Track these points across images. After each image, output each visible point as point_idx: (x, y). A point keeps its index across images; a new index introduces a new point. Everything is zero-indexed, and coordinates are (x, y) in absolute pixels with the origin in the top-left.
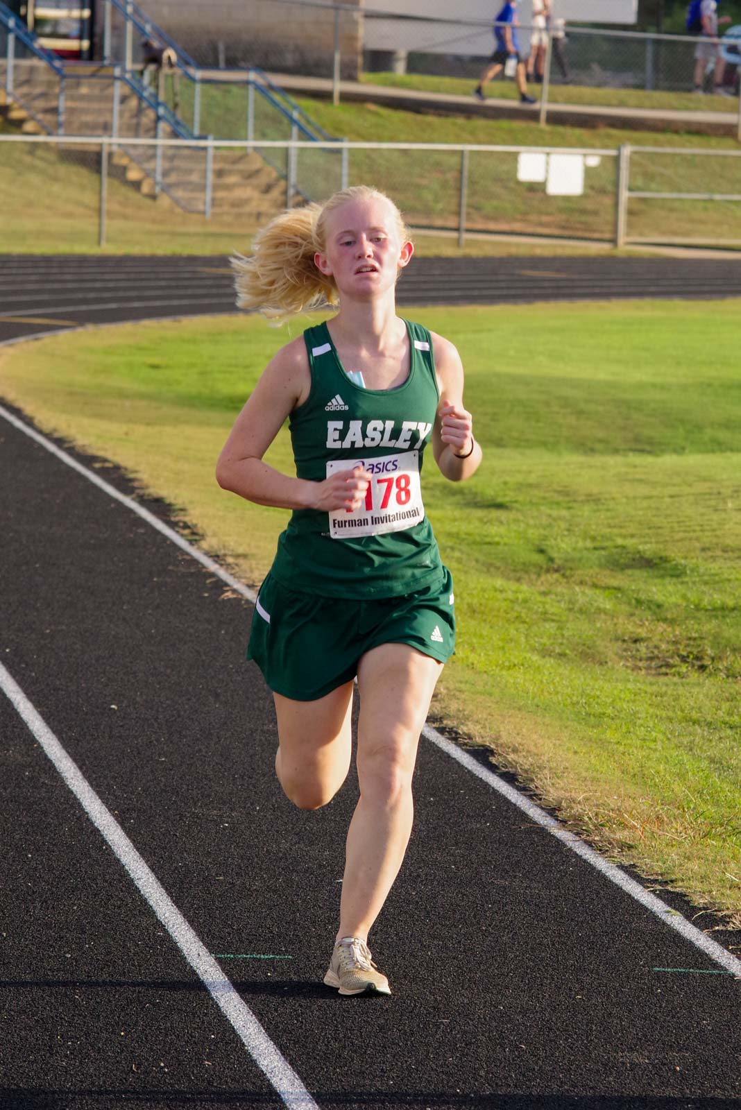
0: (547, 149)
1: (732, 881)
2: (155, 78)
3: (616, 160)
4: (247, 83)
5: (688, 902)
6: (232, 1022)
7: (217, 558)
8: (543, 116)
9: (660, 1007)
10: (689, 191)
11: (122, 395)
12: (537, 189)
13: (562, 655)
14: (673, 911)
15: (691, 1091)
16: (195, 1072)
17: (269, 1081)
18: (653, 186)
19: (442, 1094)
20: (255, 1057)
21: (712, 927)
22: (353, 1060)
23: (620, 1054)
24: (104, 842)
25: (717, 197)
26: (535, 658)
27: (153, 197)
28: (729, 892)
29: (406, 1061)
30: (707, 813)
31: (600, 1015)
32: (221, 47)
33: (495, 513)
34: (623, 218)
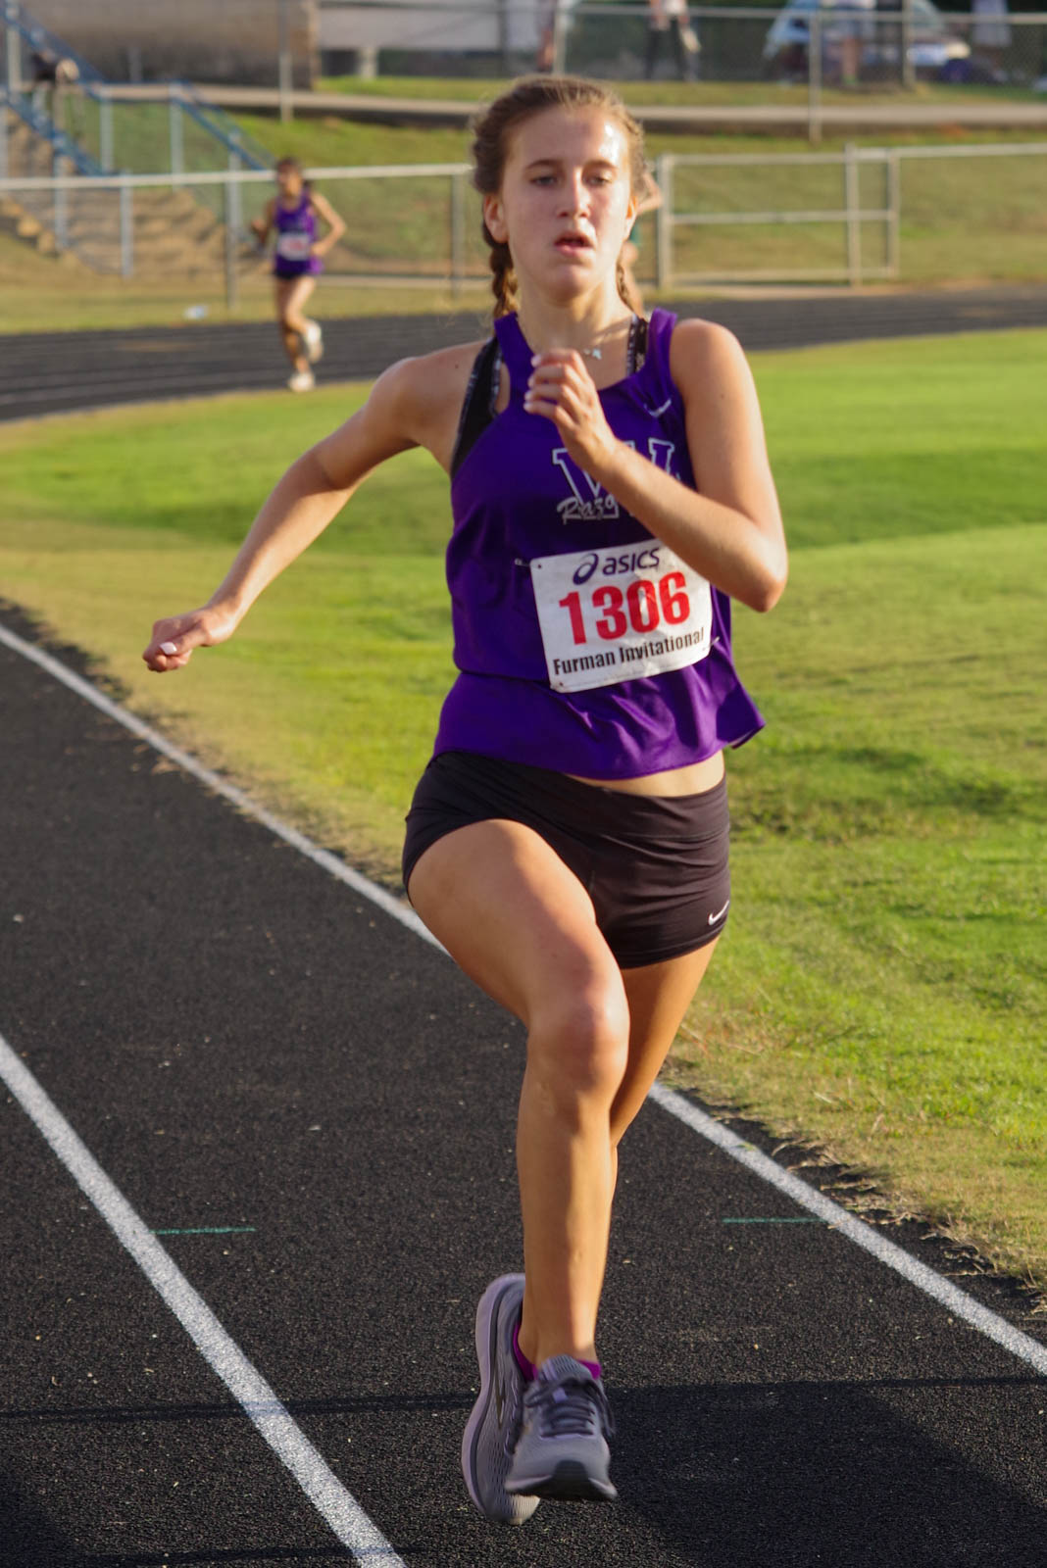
1: (824, 1102)
2: (50, 103)
4: (169, 101)
5: (766, 1133)
6: (178, 1316)
7: (148, 719)
9: (733, 1269)
10: (752, 212)
11: (22, 514)
14: (748, 1145)
15: (773, 1375)
16: (133, 1382)
17: (228, 1389)
18: (704, 208)
19: (453, 1395)
20: (209, 1359)
21: (799, 1162)
22: (336, 1357)
23: (682, 1332)
24: (8, 1093)
25: (787, 217)
27: (54, 255)
28: (819, 1117)
29: (405, 1355)
30: (789, 1017)
31: (654, 1285)
32: (134, 56)
34: (666, 251)
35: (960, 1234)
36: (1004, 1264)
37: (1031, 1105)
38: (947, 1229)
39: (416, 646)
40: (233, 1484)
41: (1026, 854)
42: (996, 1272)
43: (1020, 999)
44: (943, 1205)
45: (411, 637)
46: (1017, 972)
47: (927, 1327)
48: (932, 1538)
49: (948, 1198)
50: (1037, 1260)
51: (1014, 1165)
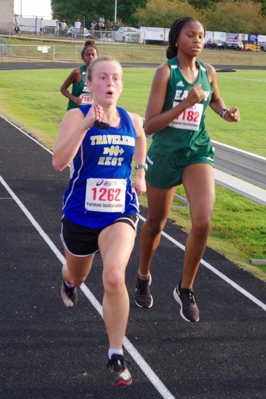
0: (42, 46)
3: (53, 47)
8: (42, 41)
10: (64, 52)
12: (40, 52)
13: (43, 121)
18: (59, 51)
25: (68, 53)
26: (38, 121)
33: (33, 100)
34: (54, 56)
39: (22, 100)
45: (21, 99)
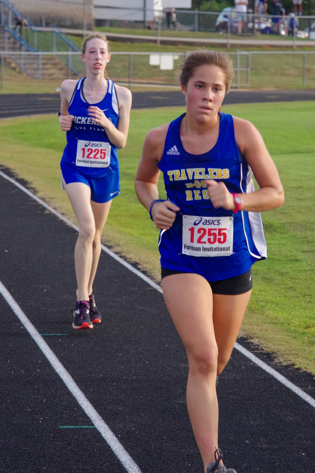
0: (160, 53)
2: (20, 31)
4: (53, 32)
6: (47, 356)
7: (43, 199)
8: (159, 42)
12: (157, 67)
16: (34, 374)
17: (59, 376)
19: (119, 379)
20: (55, 368)
22: (88, 368)
23: (180, 364)
24: (2, 297)
27: (20, 73)
29: (107, 368)
31: (174, 352)
32: (43, 19)
35: (255, 341)
36: (267, 349)
37: (276, 308)
38: (252, 340)
40: (60, 401)
41: (278, 242)
42: (265, 351)
43: (274, 280)
44: (251, 333)
46: (274, 273)
47: (245, 365)
48: (244, 420)
49: (252, 331)
50: (276, 348)
51: (271, 324)
